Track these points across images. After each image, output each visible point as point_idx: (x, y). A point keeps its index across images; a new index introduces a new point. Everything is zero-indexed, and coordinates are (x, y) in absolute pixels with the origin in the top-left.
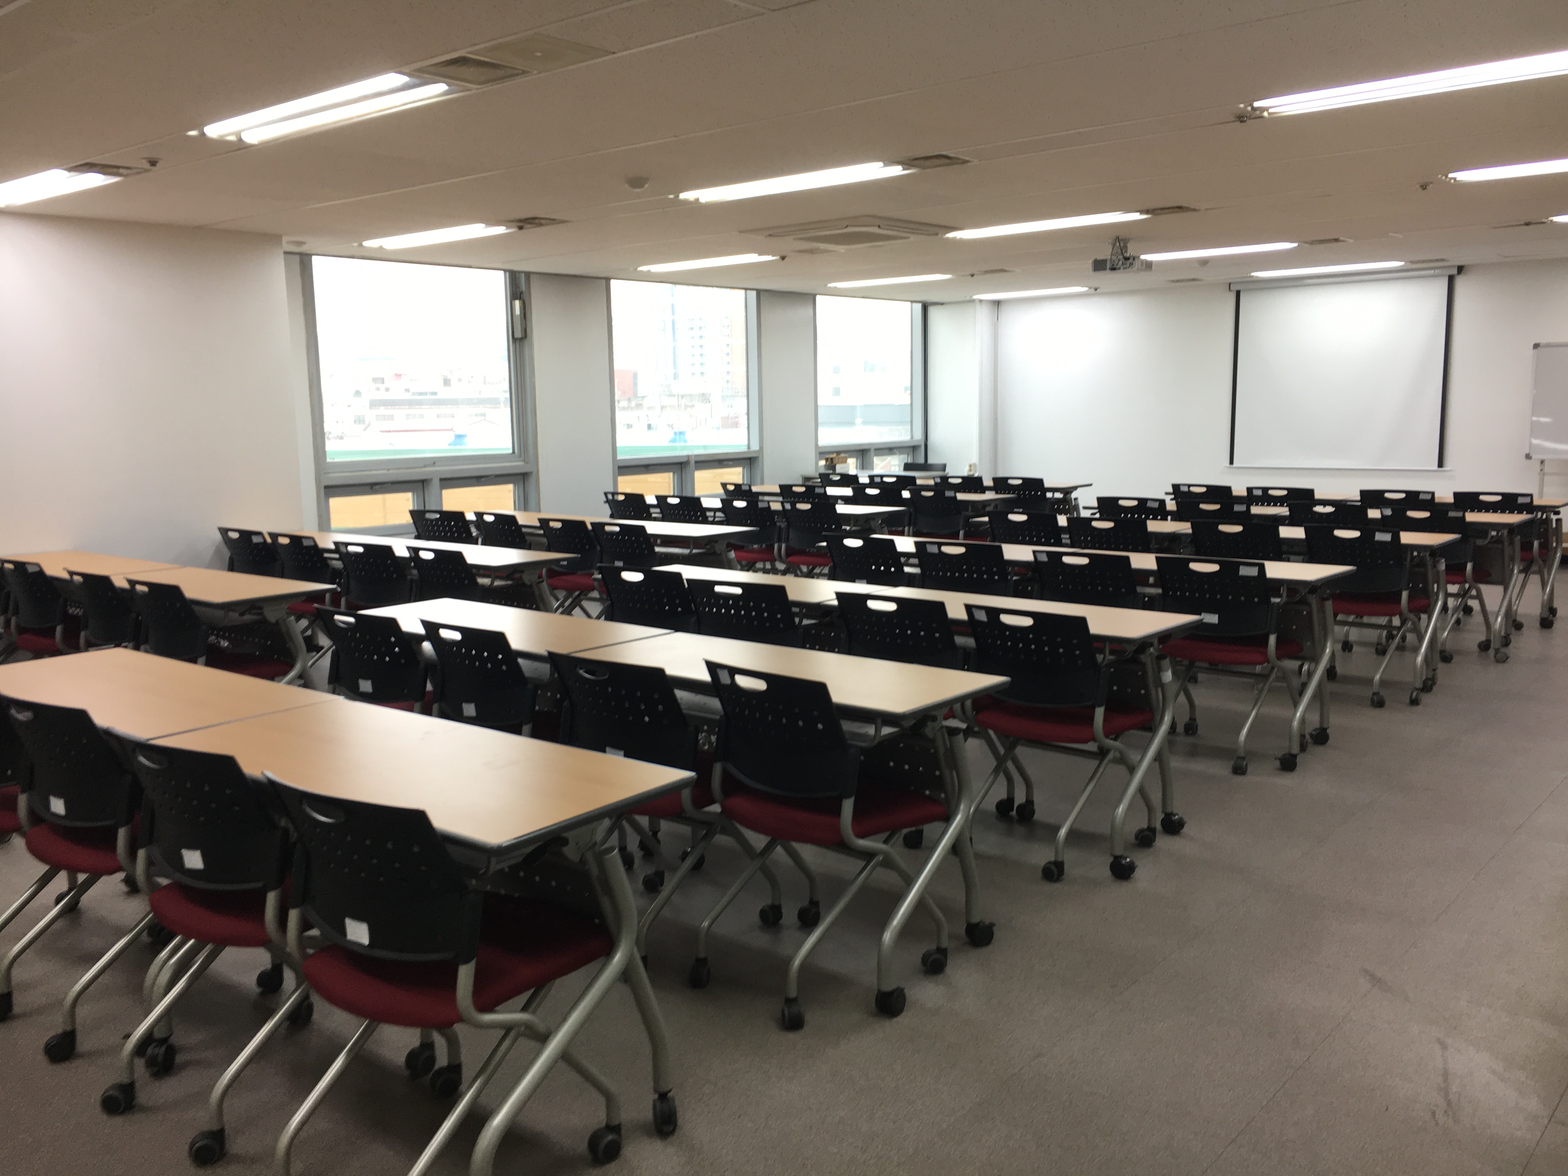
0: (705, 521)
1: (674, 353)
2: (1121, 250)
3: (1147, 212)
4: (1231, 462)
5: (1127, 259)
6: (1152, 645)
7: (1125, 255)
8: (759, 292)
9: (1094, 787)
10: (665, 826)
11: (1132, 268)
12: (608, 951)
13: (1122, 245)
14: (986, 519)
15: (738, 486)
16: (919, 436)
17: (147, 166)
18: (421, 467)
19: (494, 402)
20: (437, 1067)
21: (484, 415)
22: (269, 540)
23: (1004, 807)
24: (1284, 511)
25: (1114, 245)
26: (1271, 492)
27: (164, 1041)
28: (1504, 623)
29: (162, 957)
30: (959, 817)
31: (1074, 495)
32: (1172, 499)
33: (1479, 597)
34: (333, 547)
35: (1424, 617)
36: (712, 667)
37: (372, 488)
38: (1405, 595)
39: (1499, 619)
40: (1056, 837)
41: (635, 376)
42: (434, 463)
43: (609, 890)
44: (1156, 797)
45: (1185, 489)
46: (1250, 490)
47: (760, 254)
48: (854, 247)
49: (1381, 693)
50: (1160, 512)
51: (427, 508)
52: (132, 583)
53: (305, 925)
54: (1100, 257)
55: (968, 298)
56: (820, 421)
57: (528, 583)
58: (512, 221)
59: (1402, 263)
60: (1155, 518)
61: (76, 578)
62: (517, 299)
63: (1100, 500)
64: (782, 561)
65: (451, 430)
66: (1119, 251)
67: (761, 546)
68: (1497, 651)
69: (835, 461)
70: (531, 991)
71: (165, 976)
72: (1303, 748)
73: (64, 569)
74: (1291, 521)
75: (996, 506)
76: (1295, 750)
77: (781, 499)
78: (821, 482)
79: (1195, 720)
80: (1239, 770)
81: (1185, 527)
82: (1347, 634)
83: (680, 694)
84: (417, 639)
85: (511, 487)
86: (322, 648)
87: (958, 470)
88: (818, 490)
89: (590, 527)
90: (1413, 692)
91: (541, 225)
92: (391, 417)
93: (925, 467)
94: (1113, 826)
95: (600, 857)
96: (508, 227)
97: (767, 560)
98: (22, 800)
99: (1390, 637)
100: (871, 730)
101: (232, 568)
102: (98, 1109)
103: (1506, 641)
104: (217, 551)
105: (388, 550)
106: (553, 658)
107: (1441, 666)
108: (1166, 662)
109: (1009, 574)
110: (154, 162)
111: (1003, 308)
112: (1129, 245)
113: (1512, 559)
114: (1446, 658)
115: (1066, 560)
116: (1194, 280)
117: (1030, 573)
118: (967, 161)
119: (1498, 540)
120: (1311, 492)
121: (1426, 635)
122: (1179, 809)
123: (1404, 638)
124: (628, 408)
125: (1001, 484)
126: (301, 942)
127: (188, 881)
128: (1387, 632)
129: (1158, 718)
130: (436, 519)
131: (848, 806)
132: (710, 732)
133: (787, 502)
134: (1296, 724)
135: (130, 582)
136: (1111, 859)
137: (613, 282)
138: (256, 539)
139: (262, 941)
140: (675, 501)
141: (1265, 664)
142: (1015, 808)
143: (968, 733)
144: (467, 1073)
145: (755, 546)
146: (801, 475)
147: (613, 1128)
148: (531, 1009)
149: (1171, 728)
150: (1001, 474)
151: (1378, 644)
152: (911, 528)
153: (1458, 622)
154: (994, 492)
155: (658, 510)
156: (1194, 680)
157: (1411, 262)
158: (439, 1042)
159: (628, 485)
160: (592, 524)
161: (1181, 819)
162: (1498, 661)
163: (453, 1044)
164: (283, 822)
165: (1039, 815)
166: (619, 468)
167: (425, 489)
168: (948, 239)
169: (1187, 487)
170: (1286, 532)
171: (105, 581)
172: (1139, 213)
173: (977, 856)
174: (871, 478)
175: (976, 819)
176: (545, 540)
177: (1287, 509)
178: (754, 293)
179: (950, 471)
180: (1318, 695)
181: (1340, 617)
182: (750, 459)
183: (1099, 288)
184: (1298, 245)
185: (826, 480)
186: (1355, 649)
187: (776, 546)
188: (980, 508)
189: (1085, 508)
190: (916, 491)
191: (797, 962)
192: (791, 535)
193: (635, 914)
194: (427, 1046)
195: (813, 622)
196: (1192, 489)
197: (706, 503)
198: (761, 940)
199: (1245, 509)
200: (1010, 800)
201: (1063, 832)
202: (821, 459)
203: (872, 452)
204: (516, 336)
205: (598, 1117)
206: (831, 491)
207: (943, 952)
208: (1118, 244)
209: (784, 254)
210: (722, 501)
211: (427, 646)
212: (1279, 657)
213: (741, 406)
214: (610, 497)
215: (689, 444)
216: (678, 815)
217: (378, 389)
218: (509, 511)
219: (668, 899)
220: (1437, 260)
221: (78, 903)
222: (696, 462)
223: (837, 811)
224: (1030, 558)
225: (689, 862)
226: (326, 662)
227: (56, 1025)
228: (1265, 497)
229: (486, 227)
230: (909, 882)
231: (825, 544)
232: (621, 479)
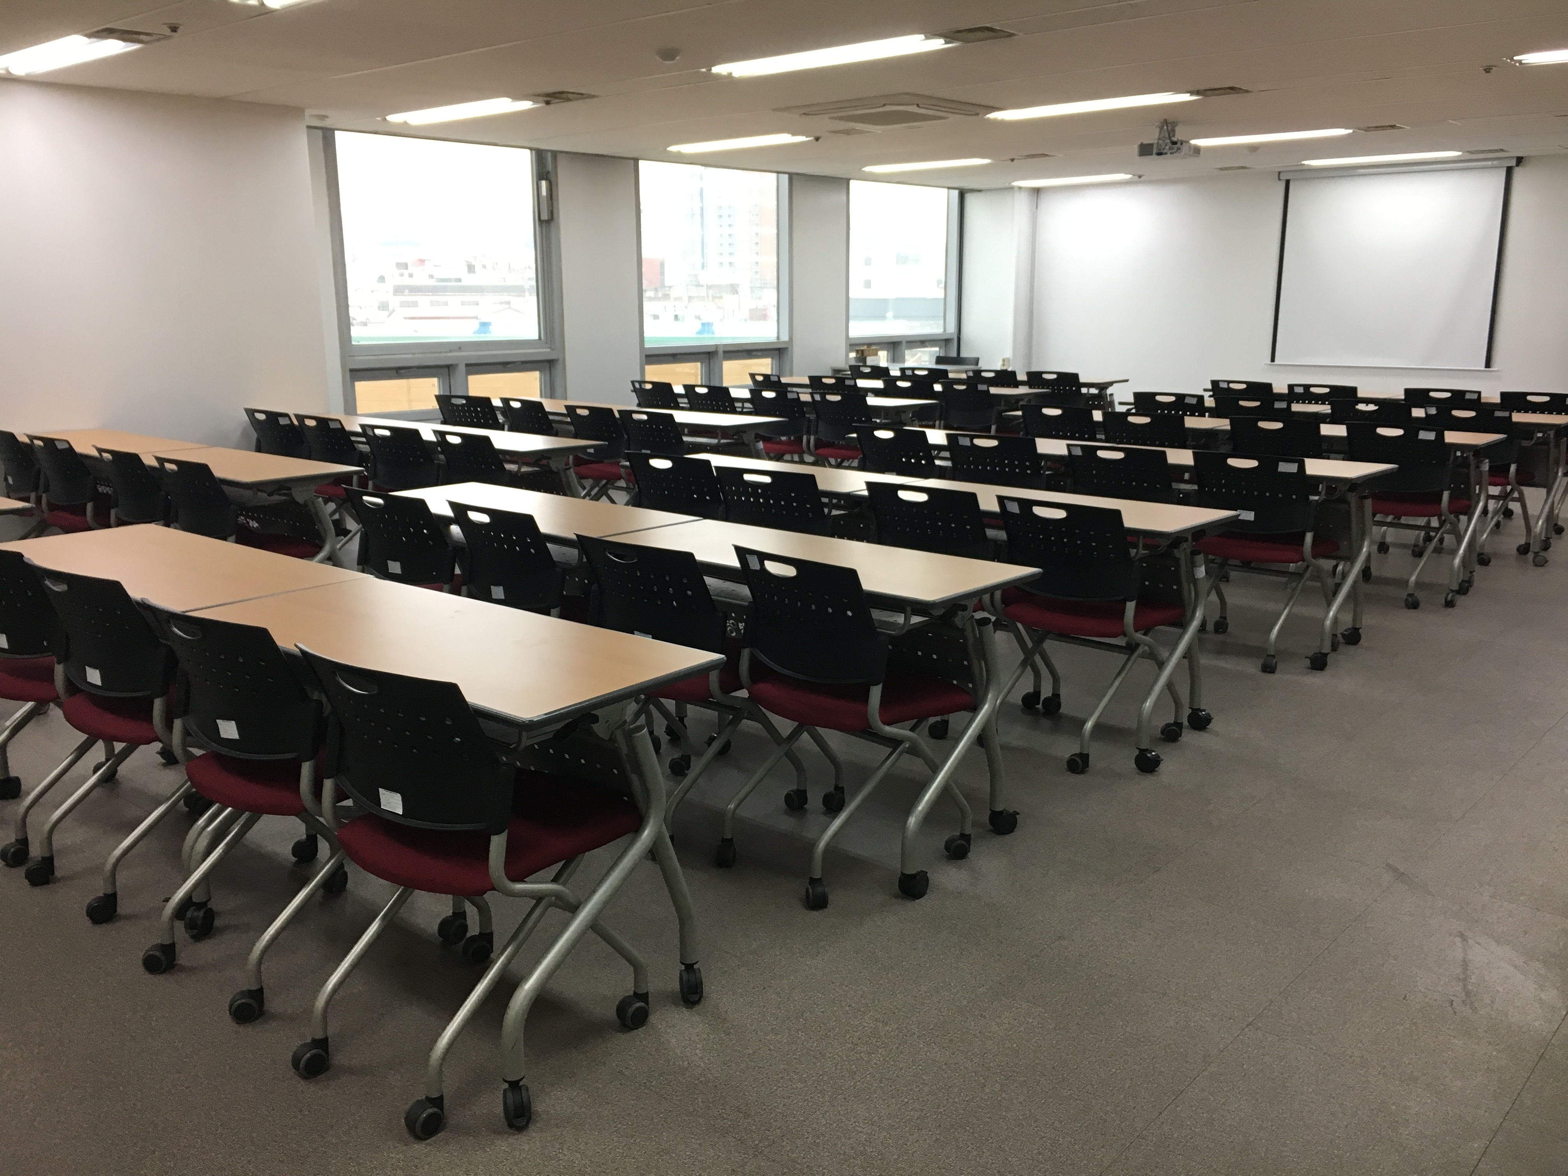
0: (733, 411)
1: (703, 243)
2: (1169, 134)
3: (1197, 93)
4: (1273, 360)
5: (1175, 143)
6: (1186, 540)
7: (1173, 139)
8: (791, 176)
9: (1121, 683)
10: (692, 710)
11: (1179, 153)
12: (637, 828)
13: (1170, 128)
14: (1019, 413)
15: (766, 377)
16: (952, 329)
17: (168, 32)
18: (446, 352)
19: (518, 291)
20: (469, 935)
21: (509, 303)
22: (296, 422)
23: (1030, 700)
24: (1326, 409)
25: (1161, 128)
26: (1313, 390)
27: (202, 905)
28: (1545, 526)
29: (200, 824)
30: (986, 707)
31: (1109, 391)
32: (1210, 396)
33: (1521, 500)
34: (359, 430)
35: (1463, 518)
36: (741, 552)
37: (397, 372)
38: (1446, 495)
39: (1540, 523)
40: (1081, 731)
41: (662, 265)
42: (460, 348)
43: (638, 768)
44: (1184, 693)
45: (1224, 385)
46: (1291, 387)
47: (794, 134)
48: (890, 127)
49: (1415, 595)
50: (1199, 408)
51: (453, 394)
52: (161, 460)
53: (340, 795)
54: (1146, 141)
55: (1007, 185)
56: (851, 313)
57: (555, 470)
58: (539, 95)
59: (1460, 153)
60: (1192, 415)
61: (105, 455)
62: (543, 179)
63: (1137, 395)
64: (811, 454)
65: (476, 318)
66: (1167, 136)
67: (790, 438)
68: (1536, 554)
69: (866, 353)
70: (561, 864)
71: (203, 843)
72: (1334, 648)
73: (94, 446)
74: (1333, 419)
75: (1030, 401)
76: (1327, 648)
77: (810, 390)
78: (851, 374)
79: (1225, 618)
80: (1268, 668)
81: (1223, 424)
82: (1384, 535)
83: (709, 581)
84: (446, 521)
85: (536, 374)
86: (350, 531)
87: (991, 364)
88: (848, 382)
89: (617, 415)
90: (1448, 594)
91: (569, 100)
92: (415, 304)
93: (958, 360)
94: (1139, 722)
95: (629, 735)
96: (535, 102)
97: (795, 453)
98: (59, 670)
99: (1428, 539)
100: (900, 619)
101: (259, 450)
102: (141, 969)
103: (1546, 545)
104: (245, 433)
105: (416, 433)
106: (582, 543)
107: (1478, 569)
108: (1200, 558)
109: (1042, 468)
110: (175, 27)
111: (1042, 196)
112: (1177, 129)
113: (1557, 463)
114: (1484, 560)
115: (1101, 454)
116: (1243, 168)
117: (1063, 468)
118: (1013, 35)
119: (1544, 442)
120: (1354, 390)
121: (1464, 538)
122: (1206, 705)
123: (1441, 540)
124: (655, 298)
125: (1035, 378)
126: (338, 812)
127: (224, 751)
128: (1425, 534)
129: (1189, 613)
130: (463, 405)
131: (876, 693)
132: (738, 620)
133: (816, 393)
134: (1328, 623)
135: (158, 459)
136: (1137, 752)
137: (641, 163)
138: (283, 421)
139: (299, 811)
140: (703, 391)
141: (1300, 563)
142: (1041, 702)
143: (998, 626)
144: (498, 942)
145: (784, 438)
146: (831, 368)
147: (643, 997)
148: (561, 881)
149: (1201, 626)
150: (1035, 369)
151: (1416, 546)
152: (942, 422)
153: (1498, 525)
154: (1027, 387)
155: (686, 400)
156: (1226, 578)
157: (1468, 152)
158: (471, 910)
159: (656, 374)
160: (619, 411)
161: (1209, 715)
162: (1536, 565)
163: (484, 912)
164: (315, 696)
165: (1066, 708)
166: (647, 356)
167: (451, 376)
168: (989, 119)
169: (1226, 384)
170: (1326, 430)
171: (133, 459)
172: (1189, 94)
173: (1005, 748)
174: (903, 370)
175: (1002, 712)
176: (572, 428)
177: (1329, 407)
178: (786, 177)
179: (982, 365)
180: (1352, 596)
181: (1378, 517)
182: (779, 350)
183: (1143, 175)
184: (1353, 132)
185: (856, 372)
186: (1391, 550)
187: (805, 438)
188: (1013, 402)
189: (1121, 403)
190: (949, 384)
191: (822, 844)
192: (820, 429)
193: (664, 795)
194: (459, 915)
195: (843, 512)
196: (1232, 386)
197: (735, 393)
198: (786, 823)
199: (1285, 407)
200: (1037, 694)
201: (1089, 725)
202: (851, 351)
203: (904, 344)
204: (542, 218)
205: (627, 987)
206: (862, 383)
207: (966, 838)
208: (1165, 127)
209: (818, 135)
210: (751, 391)
211: (455, 529)
212: (1315, 556)
213: (770, 298)
214: (637, 385)
215: (716, 335)
216: (704, 700)
217: (402, 275)
218: (536, 398)
219: (695, 780)
220: (1496, 151)
221: (116, 771)
222: (725, 352)
223: (865, 698)
224: (1064, 452)
225: (716, 746)
226: (355, 545)
227: (98, 888)
228: (1307, 394)
229: (512, 102)
230: (935, 770)
231: (855, 435)
232: (648, 368)
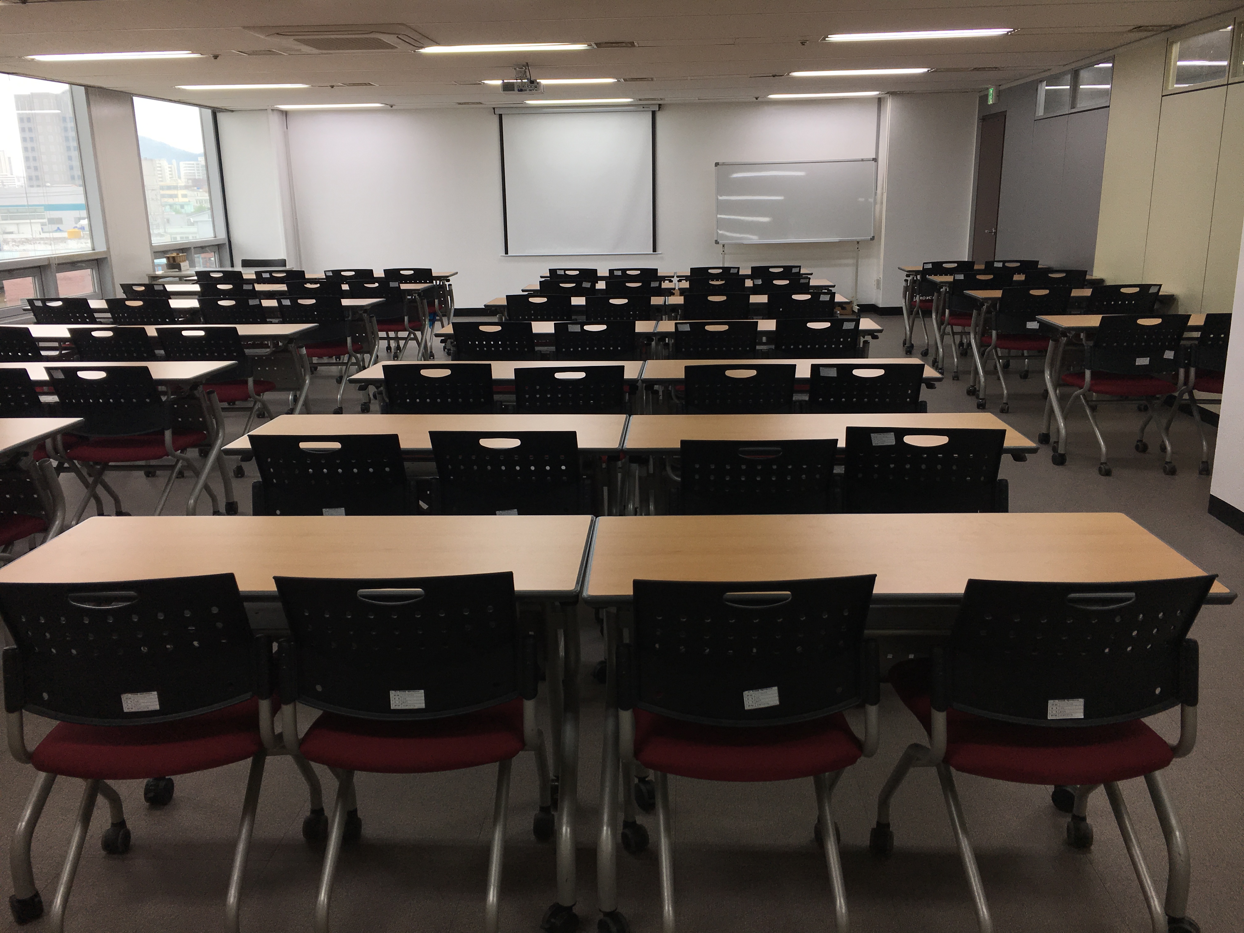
4: (507, 252)
5: (532, 82)
8: (87, 87)
11: (537, 90)
16: (222, 235)
45: (562, 273)
55: (266, 107)
59: (630, 100)
69: (178, 260)
111: (293, 117)
116: (479, 103)
146: (142, 275)
157: (638, 99)
178: (82, 88)
182: (97, 260)
183: (394, 105)
184: (617, 81)
196: (567, 272)
202: (163, 258)
208: (523, 69)
209: (217, 53)
222: (57, 265)
